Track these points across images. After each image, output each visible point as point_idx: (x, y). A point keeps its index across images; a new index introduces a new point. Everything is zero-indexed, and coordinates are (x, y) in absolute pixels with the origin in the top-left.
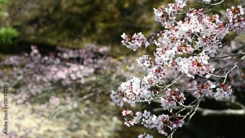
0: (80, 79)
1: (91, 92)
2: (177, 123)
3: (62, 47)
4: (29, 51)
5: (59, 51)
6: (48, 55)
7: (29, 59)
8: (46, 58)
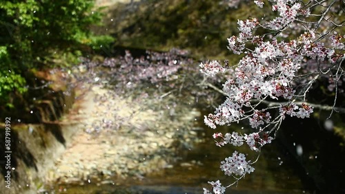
0: (165, 77)
1: (174, 88)
2: (267, 140)
3: (150, 51)
4: (124, 55)
5: (148, 54)
6: (139, 58)
7: (123, 61)
8: (137, 60)
